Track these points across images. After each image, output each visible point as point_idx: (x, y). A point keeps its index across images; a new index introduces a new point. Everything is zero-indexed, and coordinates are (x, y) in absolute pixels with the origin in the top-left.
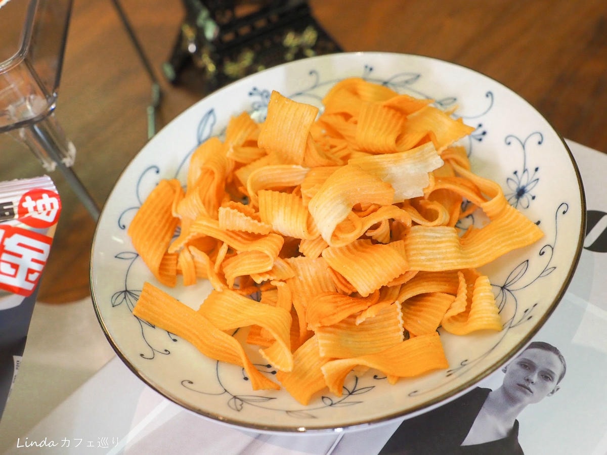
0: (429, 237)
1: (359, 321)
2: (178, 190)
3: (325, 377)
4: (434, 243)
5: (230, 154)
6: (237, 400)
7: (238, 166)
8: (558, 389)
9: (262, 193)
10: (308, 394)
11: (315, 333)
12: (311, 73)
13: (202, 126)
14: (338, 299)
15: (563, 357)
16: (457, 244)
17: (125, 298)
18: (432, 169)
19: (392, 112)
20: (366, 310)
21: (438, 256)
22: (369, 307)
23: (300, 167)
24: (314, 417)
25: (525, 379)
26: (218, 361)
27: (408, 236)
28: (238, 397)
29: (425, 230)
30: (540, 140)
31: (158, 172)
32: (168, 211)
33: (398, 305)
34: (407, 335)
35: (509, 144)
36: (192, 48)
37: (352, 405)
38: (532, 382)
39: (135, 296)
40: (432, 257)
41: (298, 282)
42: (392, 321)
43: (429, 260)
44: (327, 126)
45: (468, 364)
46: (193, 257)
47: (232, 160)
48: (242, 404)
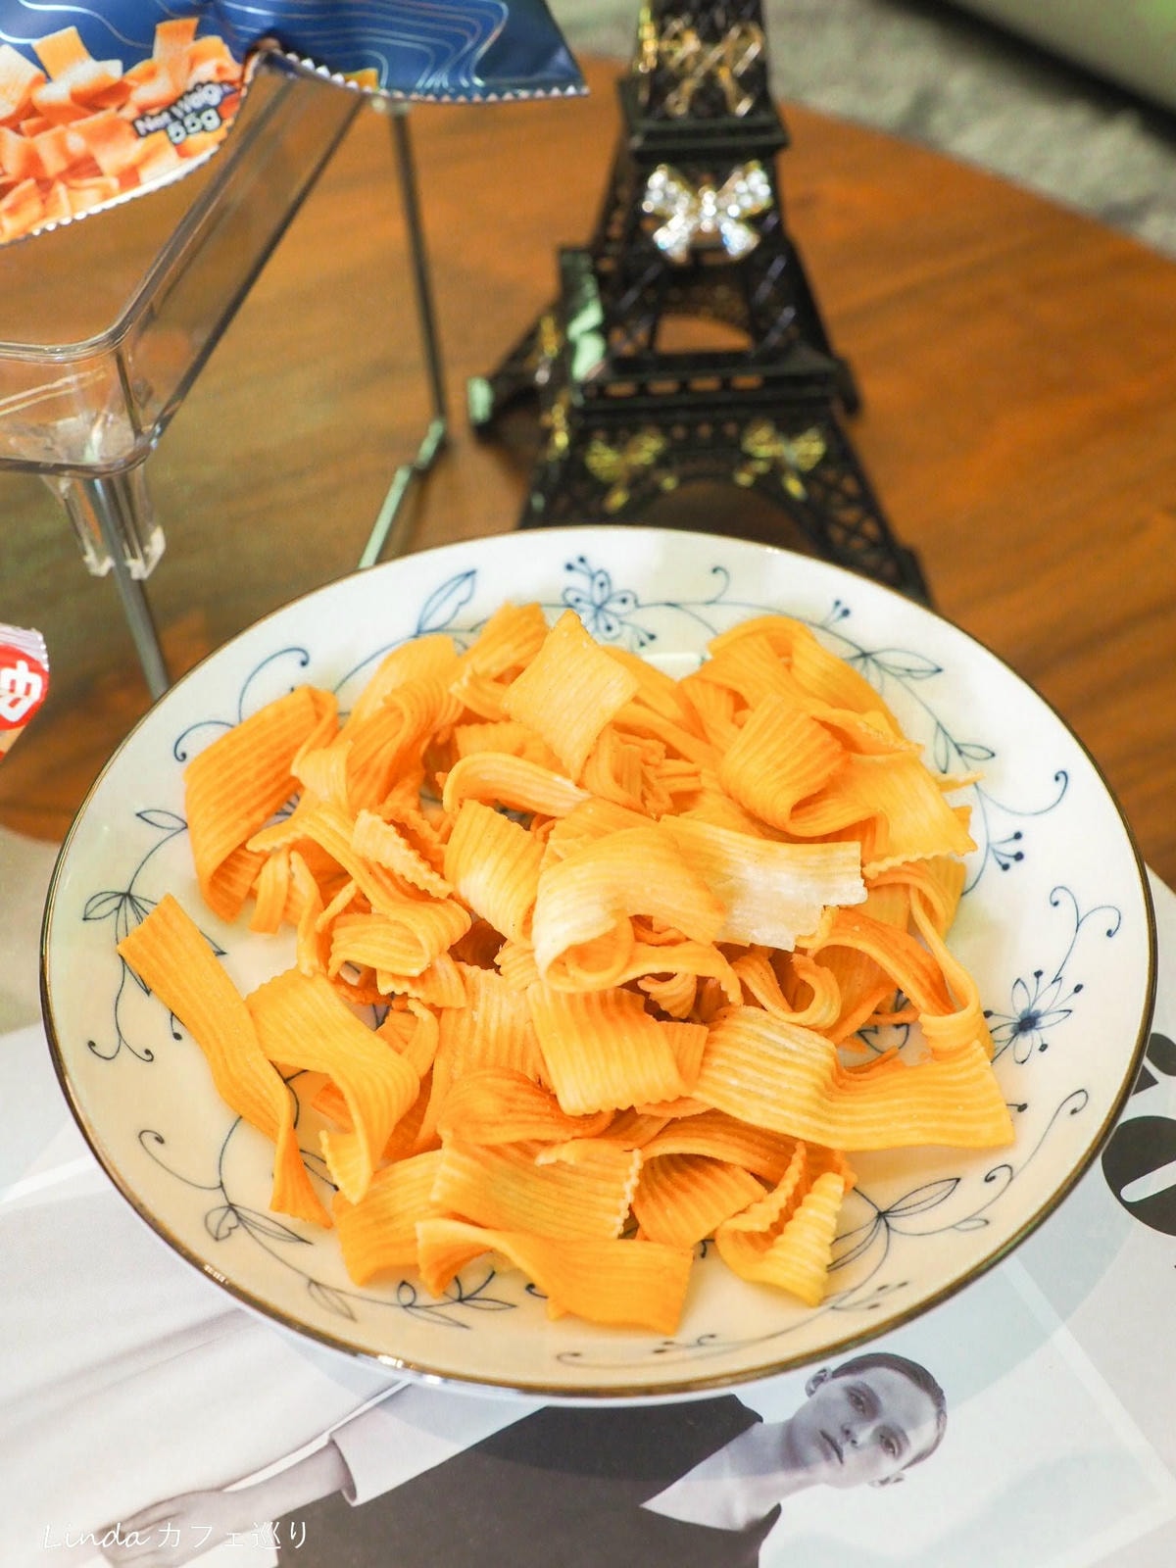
0: (770, 1042)
1: (544, 1158)
2: (328, 717)
3: (421, 1244)
4: (772, 1058)
5: (459, 690)
6: (231, 1213)
7: (469, 718)
8: (898, 1480)
9: (472, 806)
10: (371, 1264)
11: (444, 1145)
12: (715, 570)
13: (439, 597)
14: (522, 1096)
15: (946, 1416)
16: (821, 1084)
17: (118, 909)
18: (834, 901)
19: (826, 735)
20: (564, 1142)
21: (767, 1092)
22: (574, 1138)
23: (569, 785)
24: (352, 1317)
25: (842, 1427)
26: (241, 1117)
27: (726, 1022)
28: (237, 1209)
29: (768, 1024)
30: (1113, 929)
31: (304, 664)
32: (287, 757)
33: (636, 1161)
34: (631, 1229)
35: (1056, 904)
36: (542, 376)
37: (448, 1325)
38: (854, 1442)
39: (139, 909)
40: (753, 1088)
41: (465, 1022)
42: (614, 1187)
43: (744, 1092)
44: (690, 708)
45: (713, 1345)
46: (291, 877)
47: (458, 703)
48: (235, 1227)
